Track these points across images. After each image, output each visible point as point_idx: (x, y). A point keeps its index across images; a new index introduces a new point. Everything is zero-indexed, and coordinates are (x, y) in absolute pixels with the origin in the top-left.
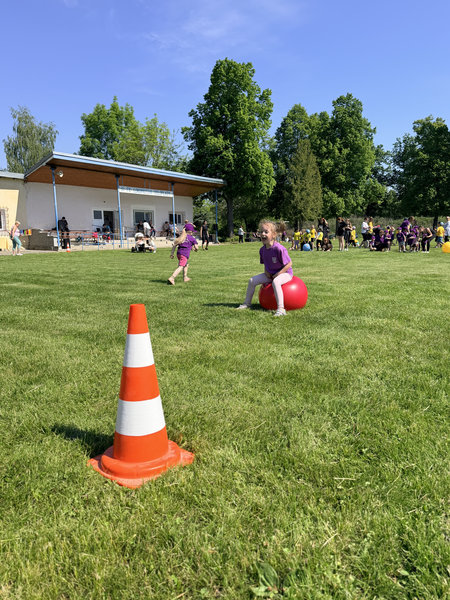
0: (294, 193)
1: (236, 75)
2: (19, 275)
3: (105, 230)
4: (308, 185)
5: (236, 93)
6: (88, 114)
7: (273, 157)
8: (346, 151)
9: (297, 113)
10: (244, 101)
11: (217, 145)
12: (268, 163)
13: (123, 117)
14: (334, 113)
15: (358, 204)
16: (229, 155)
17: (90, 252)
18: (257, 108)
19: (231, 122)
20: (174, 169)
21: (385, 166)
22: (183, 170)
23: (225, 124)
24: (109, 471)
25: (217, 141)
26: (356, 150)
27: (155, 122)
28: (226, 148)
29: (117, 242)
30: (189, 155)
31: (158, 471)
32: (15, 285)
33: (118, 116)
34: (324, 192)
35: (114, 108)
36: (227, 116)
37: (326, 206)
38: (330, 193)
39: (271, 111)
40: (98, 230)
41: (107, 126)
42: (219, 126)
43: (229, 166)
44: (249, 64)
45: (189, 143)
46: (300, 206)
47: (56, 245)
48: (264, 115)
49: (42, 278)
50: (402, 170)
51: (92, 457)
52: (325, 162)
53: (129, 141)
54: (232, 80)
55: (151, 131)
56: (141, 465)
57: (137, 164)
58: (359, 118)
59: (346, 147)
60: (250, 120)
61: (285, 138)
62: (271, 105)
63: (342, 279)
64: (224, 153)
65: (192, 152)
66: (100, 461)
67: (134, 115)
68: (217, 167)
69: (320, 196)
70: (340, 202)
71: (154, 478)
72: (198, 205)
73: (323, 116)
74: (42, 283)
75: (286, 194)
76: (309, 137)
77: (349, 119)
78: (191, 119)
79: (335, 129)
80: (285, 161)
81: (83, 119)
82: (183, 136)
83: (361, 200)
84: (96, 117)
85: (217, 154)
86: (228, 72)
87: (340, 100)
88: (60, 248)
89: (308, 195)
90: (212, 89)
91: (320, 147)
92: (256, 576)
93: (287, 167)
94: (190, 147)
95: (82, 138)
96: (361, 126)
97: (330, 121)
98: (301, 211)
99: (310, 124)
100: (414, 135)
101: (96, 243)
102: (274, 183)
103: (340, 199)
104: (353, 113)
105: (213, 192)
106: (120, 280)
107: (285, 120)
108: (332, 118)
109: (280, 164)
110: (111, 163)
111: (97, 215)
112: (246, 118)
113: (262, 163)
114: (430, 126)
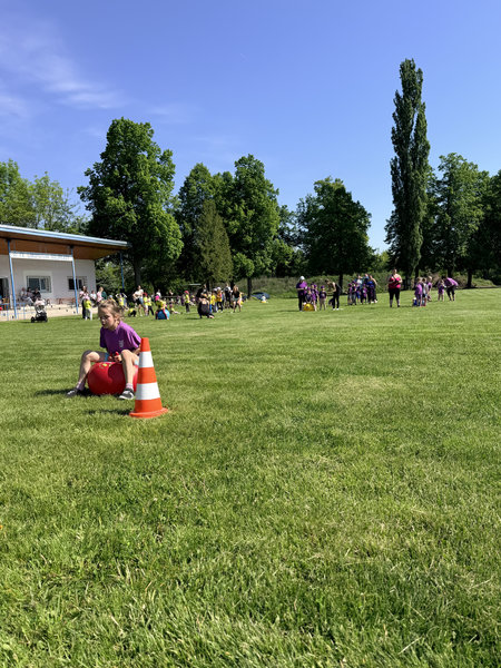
1: (134, 136)
4: (216, 247)
5: (135, 152)
8: (251, 213)
9: (199, 172)
10: (144, 162)
11: (118, 207)
12: (174, 226)
13: (6, 175)
14: (237, 173)
15: (266, 265)
18: (159, 169)
19: (131, 182)
20: (70, 231)
23: (126, 185)
25: (118, 202)
26: (260, 211)
27: (46, 181)
28: (128, 209)
29: (11, 313)
30: (88, 216)
33: (1, 173)
34: (233, 254)
36: (127, 176)
37: (236, 268)
38: (239, 254)
39: (173, 173)
42: (118, 186)
43: (133, 228)
44: (147, 124)
45: (87, 203)
46: (211, 267)
48: (167, 177)
50: (307, 230)
52: (232, 223)
53: (16, 200)
54: (130, 140)
55: (41, 190)
58: (261, 178)
59: (251, 209)
60: (152, 181)
61: (190, 198)
62: (173, 166)
64: (126, 215)
65: (91, 212)
67: (19, 172)
68: (119, 227)
70: (249, 263)
72: (99, 267)
73: (226, 176)
75: (195, 256)
76: (214, 198)
77: (252, 181)
78: (88, 179)
79: (238, 190)
82: (79, 195)
83: (269, 261)
85: (121, 215)
89: (217, 256)
90: (109, 148)
91: (225, 209)
94: (88, 208)
97: (233, 181)
98: (211, 273)
102: (182, 245)
109: (186, 224)
113: (168, 226)
114: (330, 189)
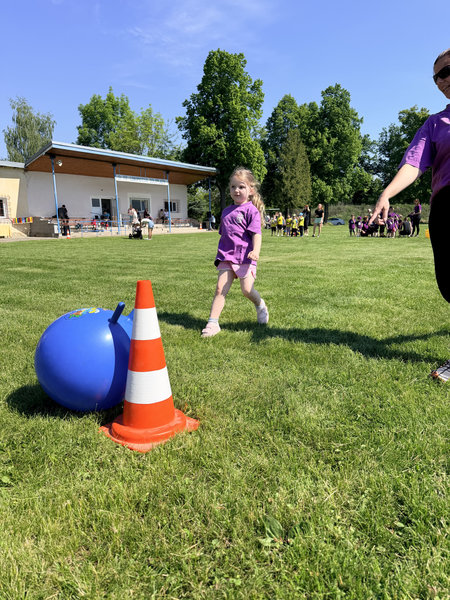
0: (284, 181)
1: (228, 66)
2: (23, 260)
3: (103, 217)
4: (298, 174)
5: (228, 83)
6: (84, 105)
7: (264, 146)
8: (334, 141)
9: (287, 103)
10: (236, 91)
11: (210, 134)
12: (259, 152)
13: (119, 108)
14: (323, 103)
15: (345, 192)
16: (222, 144)
17: (89, 239)
18: (249, 98)
19: (223, 112)
20: (168, 158)
21: (371, 155)
22: (177, 159)
23: (218, 114)
24: (120, 437)
25: (210, 131)
26: (343, 139)
27: (150, 112)
28: (219, 137)
29: (115, 229)
30: (183, 144)
31: (167, 436)
32: (19, 269)
33: (114, 107)
34: (313, 180)
35: (110, 98)
36: (219, 106)
37: (315, 194)
38: (319, 181)
39: (262, 101)
40: (97, 217)
41: (104, 116)
42: (212, 116)
43: (222, 155)
44: (241, 55)
45: (184, 132)
46: (290, 193)
47: (56, 232)
48: (256, 106)
49: (45, 263)
50: (387, 159)
51: (102, 425)
52: (314, 151)
53: (125, 131)
54: (225, 71)
55: (146, 121)
56: (150, 431)
57: (132, 153)
58: (347, 108)
59: (334, 136)
60: (242, 109)
61: (276, 127)
62: (262, 95)
63: (332, 262)
64: (217, 142)
65: (186, 141)
66: (110, 428)
67: (129, 106)
68: (210, 155)
69: (309, 185)
70: (328, 189)
71: (163, 442)
72: (192, 192)
73: (312, 106)
74: (45, 267)
75: (277, 182)
76: (299, 127)
77: (337, 109)
78: (185, 109)
79: (323, 119)
80: (275, 150)
81: (80, 109)
82: (177, 125)
83: (348, 188)
84: (92, 107)
85: (210, 143)
86: (220, 63)
87: (329, 91)
88: (60, 235)
89: (298, 183)
90: (205, 80)
91: (309, 137)
92: (262, 528)
93: (278, 156)
94: (184, 137)
95: (79, 128)
96: (348, 115)
97: (319, 111)
98: (290, 199)
99: (299, 114)
100: (399, 124)
101: (95, 230)
102: (265, 171)
103: (329, 187)
104: (341, 103)
105: (207, 181)
106: (120, 265)
107: (275, 110)
108: (321, 108)
109: (271, 152)
110: (108, 152)
111: (95, 203)
112: (238, 107)
113: (254, 152)
114: (416, 116)
